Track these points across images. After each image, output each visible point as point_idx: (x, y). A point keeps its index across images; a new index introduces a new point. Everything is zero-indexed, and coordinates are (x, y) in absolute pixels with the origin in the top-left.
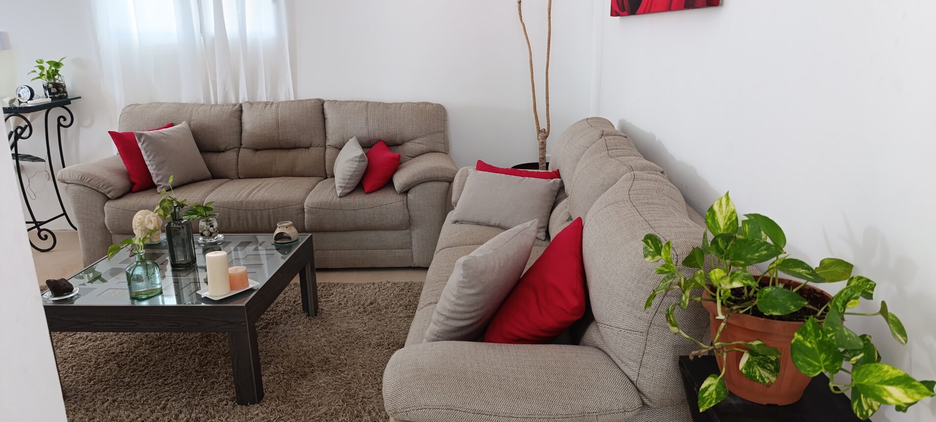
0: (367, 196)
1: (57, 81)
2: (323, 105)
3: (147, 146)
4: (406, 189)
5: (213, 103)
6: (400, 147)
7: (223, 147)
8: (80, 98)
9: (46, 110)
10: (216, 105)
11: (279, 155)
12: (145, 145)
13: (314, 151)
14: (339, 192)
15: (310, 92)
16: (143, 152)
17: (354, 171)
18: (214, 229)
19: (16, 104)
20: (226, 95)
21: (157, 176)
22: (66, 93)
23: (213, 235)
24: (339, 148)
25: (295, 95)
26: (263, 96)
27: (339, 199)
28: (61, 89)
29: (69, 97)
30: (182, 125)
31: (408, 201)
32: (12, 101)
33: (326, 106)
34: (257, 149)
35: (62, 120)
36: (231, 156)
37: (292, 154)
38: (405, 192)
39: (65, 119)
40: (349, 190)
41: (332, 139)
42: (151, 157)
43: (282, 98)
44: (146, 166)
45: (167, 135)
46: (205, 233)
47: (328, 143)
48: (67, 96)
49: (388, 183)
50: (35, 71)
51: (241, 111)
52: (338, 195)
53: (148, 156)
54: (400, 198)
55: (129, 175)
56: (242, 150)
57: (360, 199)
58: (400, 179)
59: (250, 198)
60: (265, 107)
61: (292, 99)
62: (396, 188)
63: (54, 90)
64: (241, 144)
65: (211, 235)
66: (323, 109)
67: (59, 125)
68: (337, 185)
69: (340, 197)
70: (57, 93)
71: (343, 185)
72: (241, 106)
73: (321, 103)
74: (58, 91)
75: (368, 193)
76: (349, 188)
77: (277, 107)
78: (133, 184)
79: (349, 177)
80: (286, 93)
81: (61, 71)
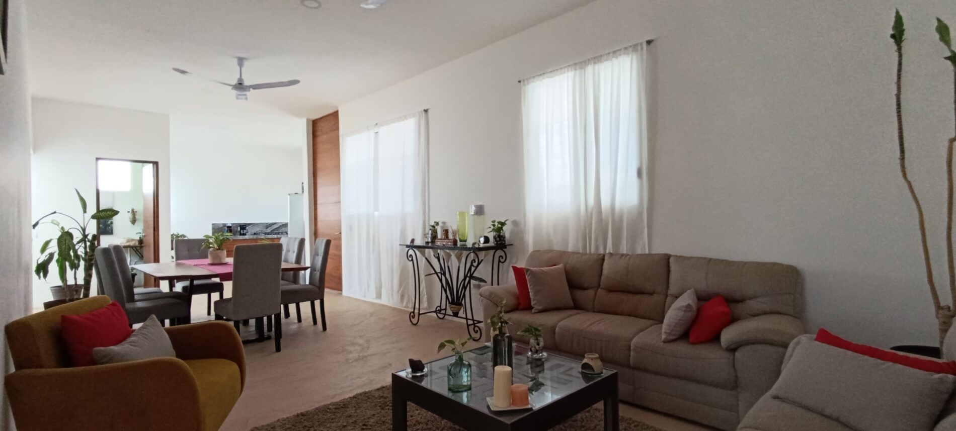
0: (691, 346)
1: (501, 234)
2: (669, 259)
3: (531, 278)
4: (733, 347)
5: (588, 252)
6: (740, 305)
7: (586, 285)
8: (512, 245)
9: (494, 250)
10: (590, 254)
11: (625, 297)
12: (529, 277)
13: (655, 297)
14: (663, 337)
15: (660, 248)
16: (528, 282)
17: (680, 320)
18: (539, 348)
19: (477, 246)
20: (597, 248)
21: (534, 300)
22: (505, 241)
23: (539, 352)
24: (677, 297)
25: (649, 249)
26: (624, 250)
27: (662, 344)
28: (502, 239)
29: (506, 244)
30: (561, 266)
31: (736, 362)
32: (474, 244)
33: (671, 260)
34: (610, 290)
35: (501, 258)
36: (590, 293)
37: (638, 297)
38: (733, 349)
39: (502, 258)
40: (674, 337)
41: (672, 290)
42: (532, 286)
43: (639, 252)
44: (529, 293)
45: (546, 272)
46: (533, 349)
47: (670, 292)
48: (505, 243)
49: (716, 338)
50: (490, 227)
51: (603, 260)
52: (662, 340)
53: (530, 285)
54: (726, 355)
55: (518, 298)
56: (600, 290)
57: (683, 348)
58: (728, 335)
59: (589, 329)
60: (621, 258)
61: (647, 252)
62: (722, 344)
63: (498, 239)
64: (599, 285)
65: (537, 352)
66: (668, 263)
67: (499, 261)
68: (663, 330)
69: (664, 342)
70: (499, 241)
71: (668, 331)
72: (604, 256)
73: (667, 257)
74: (500, 240)
75: (693, 343)
76: (674, 335)
77: (629, 259)
78: (519, 304)
79: (674, 324)
80: (642, 248)
81: (504, 228)
